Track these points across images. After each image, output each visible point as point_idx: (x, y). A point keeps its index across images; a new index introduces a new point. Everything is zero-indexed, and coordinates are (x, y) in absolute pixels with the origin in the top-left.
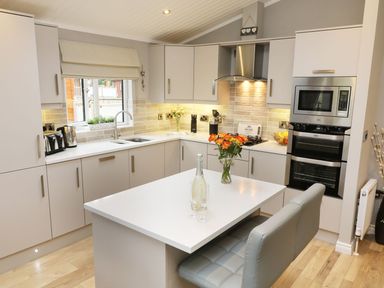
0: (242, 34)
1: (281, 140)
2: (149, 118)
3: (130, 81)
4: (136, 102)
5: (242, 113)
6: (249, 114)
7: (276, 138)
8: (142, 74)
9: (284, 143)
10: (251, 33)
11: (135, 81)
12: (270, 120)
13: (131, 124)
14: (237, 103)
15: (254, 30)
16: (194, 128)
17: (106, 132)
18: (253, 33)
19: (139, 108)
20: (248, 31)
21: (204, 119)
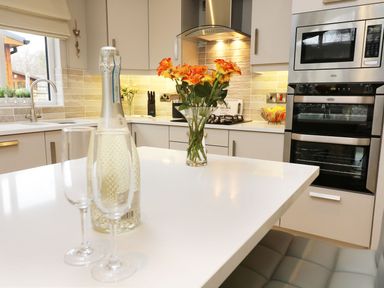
1: (273, 116)
2: (88, 97)
3: (57, 41)
4: (67, 71)
7: (265, 115)
8: (76, 33)
9: (277, 120)
11: (64, 42)
12: (255, 92)
13: (61, 103)
16: (152, 111)
17: (16, 111)
19: (72, 81)
21: (165, 98)
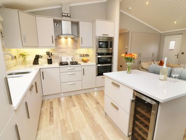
0: (63, 16)
5: (63, 52)
6: (66, 52)
10: (68, 16)
12: (76, 54)
14: (59, 48)
15: (69, 15)
18: (69, 16)
20: (66, 15)
